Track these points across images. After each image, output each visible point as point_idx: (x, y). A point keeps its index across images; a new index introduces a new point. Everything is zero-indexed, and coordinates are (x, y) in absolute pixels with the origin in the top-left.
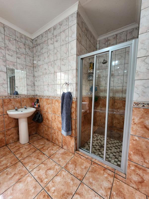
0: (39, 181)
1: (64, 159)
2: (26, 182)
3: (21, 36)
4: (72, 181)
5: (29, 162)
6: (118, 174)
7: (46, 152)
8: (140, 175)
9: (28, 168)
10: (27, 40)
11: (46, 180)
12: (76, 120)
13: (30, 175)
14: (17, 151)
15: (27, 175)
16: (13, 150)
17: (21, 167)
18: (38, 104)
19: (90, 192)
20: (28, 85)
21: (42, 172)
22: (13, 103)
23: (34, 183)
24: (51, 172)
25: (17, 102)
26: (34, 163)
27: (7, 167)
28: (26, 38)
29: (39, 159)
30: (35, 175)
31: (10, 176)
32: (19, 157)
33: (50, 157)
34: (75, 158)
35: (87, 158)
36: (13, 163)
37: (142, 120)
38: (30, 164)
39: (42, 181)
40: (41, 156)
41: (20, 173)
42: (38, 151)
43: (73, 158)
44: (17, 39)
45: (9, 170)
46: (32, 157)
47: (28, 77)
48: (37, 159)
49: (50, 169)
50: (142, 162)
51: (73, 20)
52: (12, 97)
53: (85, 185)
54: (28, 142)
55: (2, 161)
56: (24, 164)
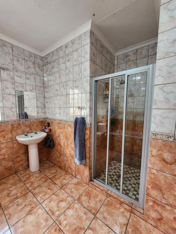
0: (50, 213)
1: (77, 190)
2: (37, 215)
3: (31, 55)
4: (85, 215)
5: (40, 193)
6: (136, 209)
7: (58, 182)
8: (158, 212)
9: (39, 199)
10: (37, 58)
11: (58, 213)
12: (90, 147)
13: (41, 207)
14: (27, 180)
15: (38, 207)
16: (23, 179)
17: (32, 198)
18: (49, 128)
19: (103, 227)
20: (39, 108)
21: (53, 204)
22: (23, 128)
23: (46, 215)
24: (63, 205)
25: (27, 126)
26: (45, 194)
27: (17, 198)
28: (35, 56)
29: (50, 189)
30: (46, 207)
31: (20, 208)
32: (30, 187)
33: (62, 187)
34: (89, 190)
35: (102, 190)
36: (24, 193)
37: (160, 152)
38: (41, 195)
39: (53, 214)
40: (52, 186)
41: (31, 205)
42: (49, 180)
43: (87, 189)
44: (26, 58)
45: (19, 200)
46: (43, 187)
47: (38, 98)
48: (49, 189)
49: (62, 201)
50: (160, 197)
51: (86, 39)
52: (21, 121)
53: (99, 220)
54: (39, 170)
55: (12, 191)
56: (35, 195)
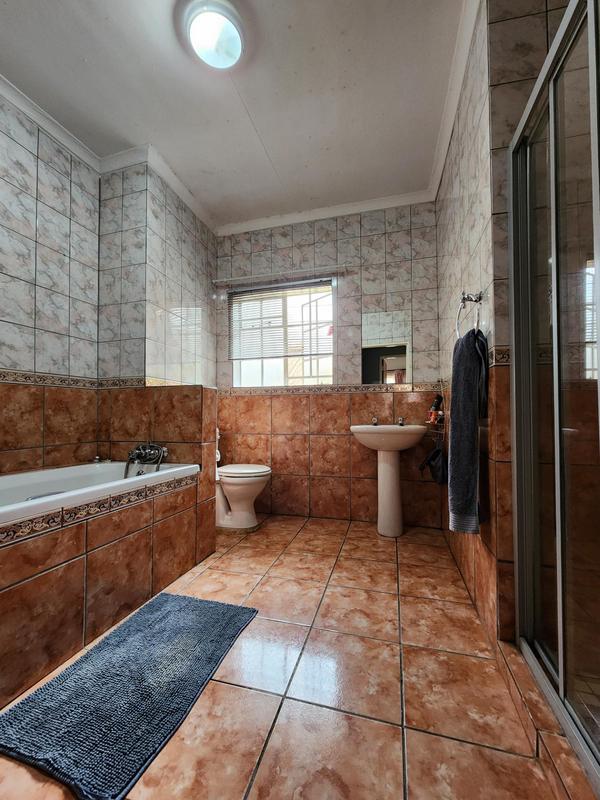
0: (322, 610)
2: (304, 592)
4: (376, 688)
5: (348, 570)
7: (405, 581)
9: (335, 576)
10: (417, 213)
11: (333, 622)
13: (322, 588)
14: (355, 540)
15: (318, 585)
16: (351, 535)
17: (327, 567)
18: (440, 413)
20: (418, 352)
21: (345, 604)
23: (312, 605)
24: (362, 623)
25: (383, 403)
26: (354, 578)
27: (312, 551)
29: (372, 579)
30: (327, 596)
31: (299, 565)
32: (345, 550)
33: (402, 596)
36: (327, 552)
38: (345, 574)
39: (324, 616)
40: (385, 578)
41: (314, 573)
42: (393, 566)
45: (310, 557)
46: (364, 567)
47: (417, 324)
48: (370, 576)
49: (367, 615)
54: (396, 538)
55: (318, 539)
56: (337, 566)
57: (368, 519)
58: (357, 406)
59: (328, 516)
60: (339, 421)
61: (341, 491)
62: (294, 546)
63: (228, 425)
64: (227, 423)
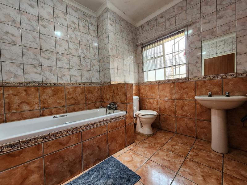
5: (190, 167)
9: (182, 169)
13: (174, 175)
14: (197, 150)
15: (172, 172)
17: (179, 162)
26: (192, 174)
27: (173, 152)
29: (204, 178)
31: (165, 158)
32: (191, 155)
36: (181, 154)
38: (187, 170)
40: (213, 180)
41: (171, 164)
45: (172, 154)
46: (200, 169)
48: (203, 176)
54: (223, 154)
55: (178, 146)
56: (184, 164)
57: (206, 140)
58: (199, 87)
59: (185, 134)
60: (189, 94)
61: (191, 125)
62: (166, 146)
63: (143, 96)
64: (143, 95)
